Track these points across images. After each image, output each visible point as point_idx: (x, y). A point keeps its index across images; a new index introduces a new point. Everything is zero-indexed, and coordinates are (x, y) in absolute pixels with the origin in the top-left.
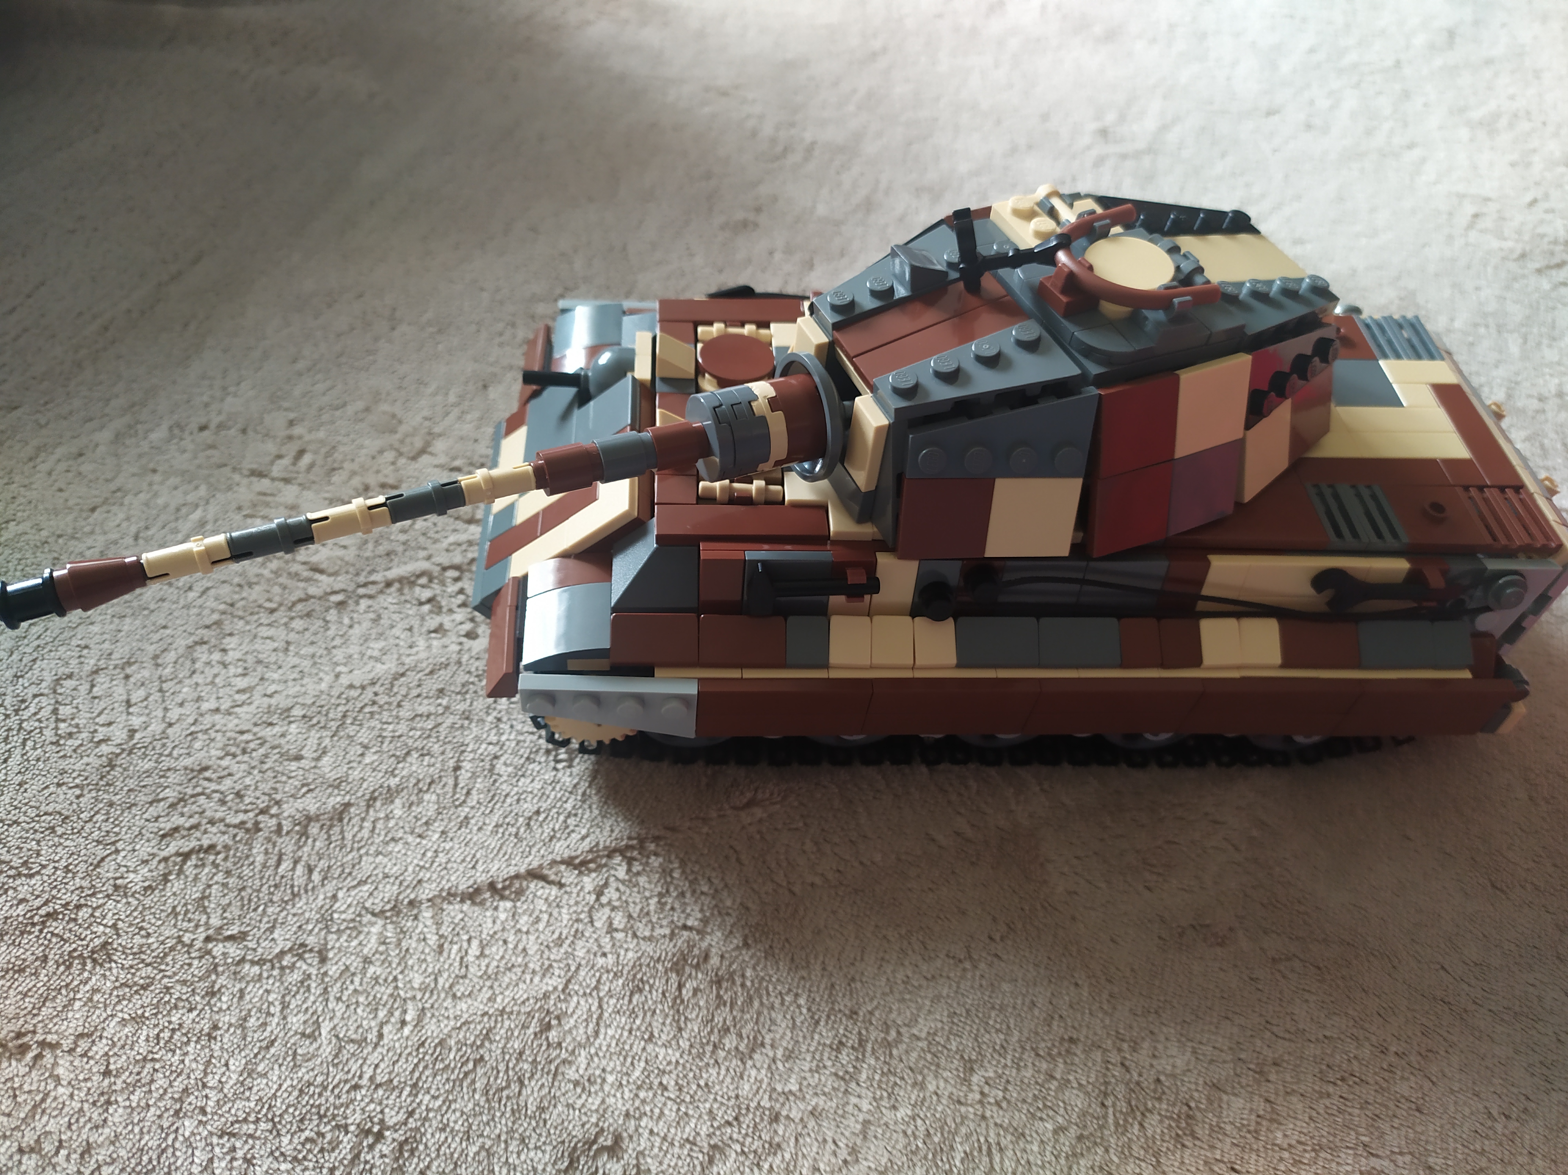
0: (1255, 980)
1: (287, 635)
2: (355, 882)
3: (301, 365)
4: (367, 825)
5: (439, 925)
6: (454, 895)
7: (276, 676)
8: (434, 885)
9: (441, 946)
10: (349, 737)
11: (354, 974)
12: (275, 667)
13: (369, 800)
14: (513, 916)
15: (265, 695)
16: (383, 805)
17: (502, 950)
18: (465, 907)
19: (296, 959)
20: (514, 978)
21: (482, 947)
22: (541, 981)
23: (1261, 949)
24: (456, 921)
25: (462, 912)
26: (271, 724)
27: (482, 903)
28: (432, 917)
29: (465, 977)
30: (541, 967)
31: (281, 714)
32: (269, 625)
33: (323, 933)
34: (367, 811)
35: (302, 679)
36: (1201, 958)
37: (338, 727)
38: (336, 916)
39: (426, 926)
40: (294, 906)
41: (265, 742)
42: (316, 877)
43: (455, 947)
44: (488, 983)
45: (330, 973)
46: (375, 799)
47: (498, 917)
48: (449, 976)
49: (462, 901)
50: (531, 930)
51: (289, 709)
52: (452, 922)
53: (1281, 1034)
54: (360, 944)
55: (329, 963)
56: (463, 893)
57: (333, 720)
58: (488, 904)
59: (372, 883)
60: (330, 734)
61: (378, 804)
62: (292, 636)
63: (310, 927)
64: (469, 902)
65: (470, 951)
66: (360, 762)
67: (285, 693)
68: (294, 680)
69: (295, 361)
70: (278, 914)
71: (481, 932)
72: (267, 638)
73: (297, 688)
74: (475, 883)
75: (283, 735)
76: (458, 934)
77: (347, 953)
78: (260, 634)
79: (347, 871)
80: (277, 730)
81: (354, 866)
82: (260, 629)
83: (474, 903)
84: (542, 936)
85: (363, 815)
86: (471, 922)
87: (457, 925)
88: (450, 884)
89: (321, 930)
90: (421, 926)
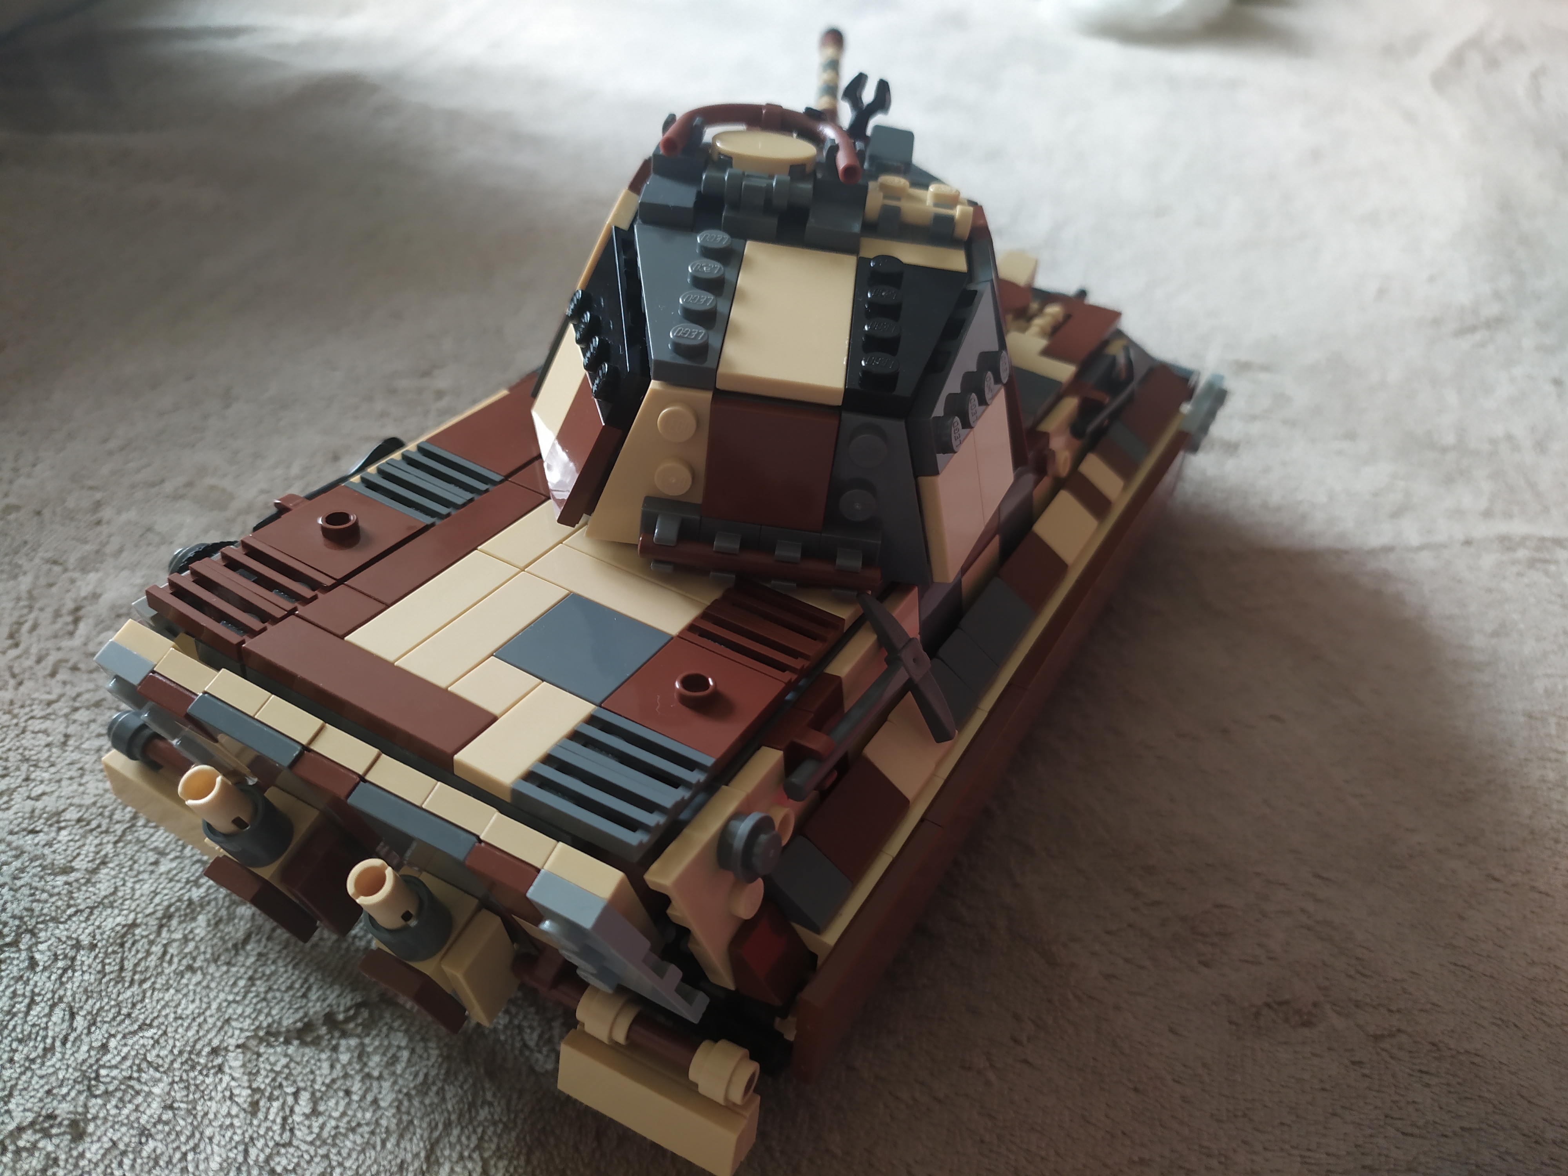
0: (1360, 1063)
1: (67, 727)
2: (136, 1027)
3: (112, 445)
4: (157, 949)
5: (252, 1075)
6: (276, 1035)
7: (46, 776)
8: (248, 1021)
9: (255, 1105)
10: (138, 841)
11: (124, 1153)
12: (47, 764)
13: (161, 919)
14: (360, 1057)
15: (29, 797)
16: (180, 923)
17: (342, 1104)
18: (291, 1050)
19: (38, 1136)
20: (359, 1140)
21: (315, 1100)
22: (398, 1144)
23: (1358, 1026)
24: (278, 1068)
25: (286, 1055)
26: (33, 832)
27: (316, 1042)
28: (244, 1065)
29: (289, 1144)
30: (398, 1125)
31: (47, 819)
32: (41, 718)
33: (82, 1098)
34: (159, 933)
35: (82, 776)
36: (1285, 1043)
37: (124, 832)
38: (103, 1072)
39: (233, 1079)
40: (43, 1064)
41: (23, 852)
42: (80, 1022)
43: (276, 1104)
44: (321, 1152)
45: (88, 1155)
46: (170, 917)
47: (338, 1060)
48: (266, 1145)
49: (287, 1042)
50: (386, 1074)
51: (59, 814)
52: (272, 1070)
53: (1409, 1130)
54: (137, 1109)
55: (88, 1140)
56: (288, 1031)
57: (118, 822)
58: (324, 1043)
59: (158, 1027)
60: (112, 838)
61: (174, 922)
62: (72, 729)
63: (64, 1090)
64: (296, 1042)
65: (297, 1109)
66: (152, 872)
67: (56, 794)
68: (71, 778)
69: (106, 441)
70: (18, 1079)
71: (314, 1081)
72: (39, 732)
73: (75, 787)
74: (306, 1015)
75: (49, 844)
76: (281, 1086)
77: (115, 1123)
78: (30, 728)
79: (124, 1011)
80: (41, 838)
81: (134, 1005)
82: (30, 722)
83: (303, 1044)
84: (401, 1081)
85: (152, 937)
86: (299, 1069)
87: (278, 1073)
88: (270, 1020)
89: (80, 1092)
90: (226, 1078)
